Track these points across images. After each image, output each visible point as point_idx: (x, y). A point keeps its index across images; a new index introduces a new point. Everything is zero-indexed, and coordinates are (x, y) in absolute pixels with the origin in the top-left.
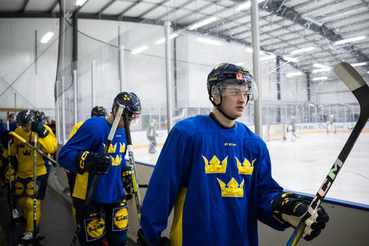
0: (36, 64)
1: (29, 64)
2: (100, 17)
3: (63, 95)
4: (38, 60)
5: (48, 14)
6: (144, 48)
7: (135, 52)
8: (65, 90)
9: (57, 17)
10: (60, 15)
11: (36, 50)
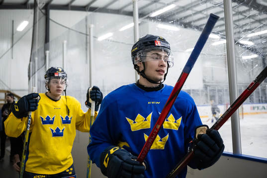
0: (12, 50)
1: (6, 50)
2: (70, 7)
3: (36, 73)
4: (14, 47)
5: (24, 6)
6: (109, 35)
7: (101, 38)
8: (38, 70)
9: (31, 8)
10: (34, 6)
11: (13, 37)
